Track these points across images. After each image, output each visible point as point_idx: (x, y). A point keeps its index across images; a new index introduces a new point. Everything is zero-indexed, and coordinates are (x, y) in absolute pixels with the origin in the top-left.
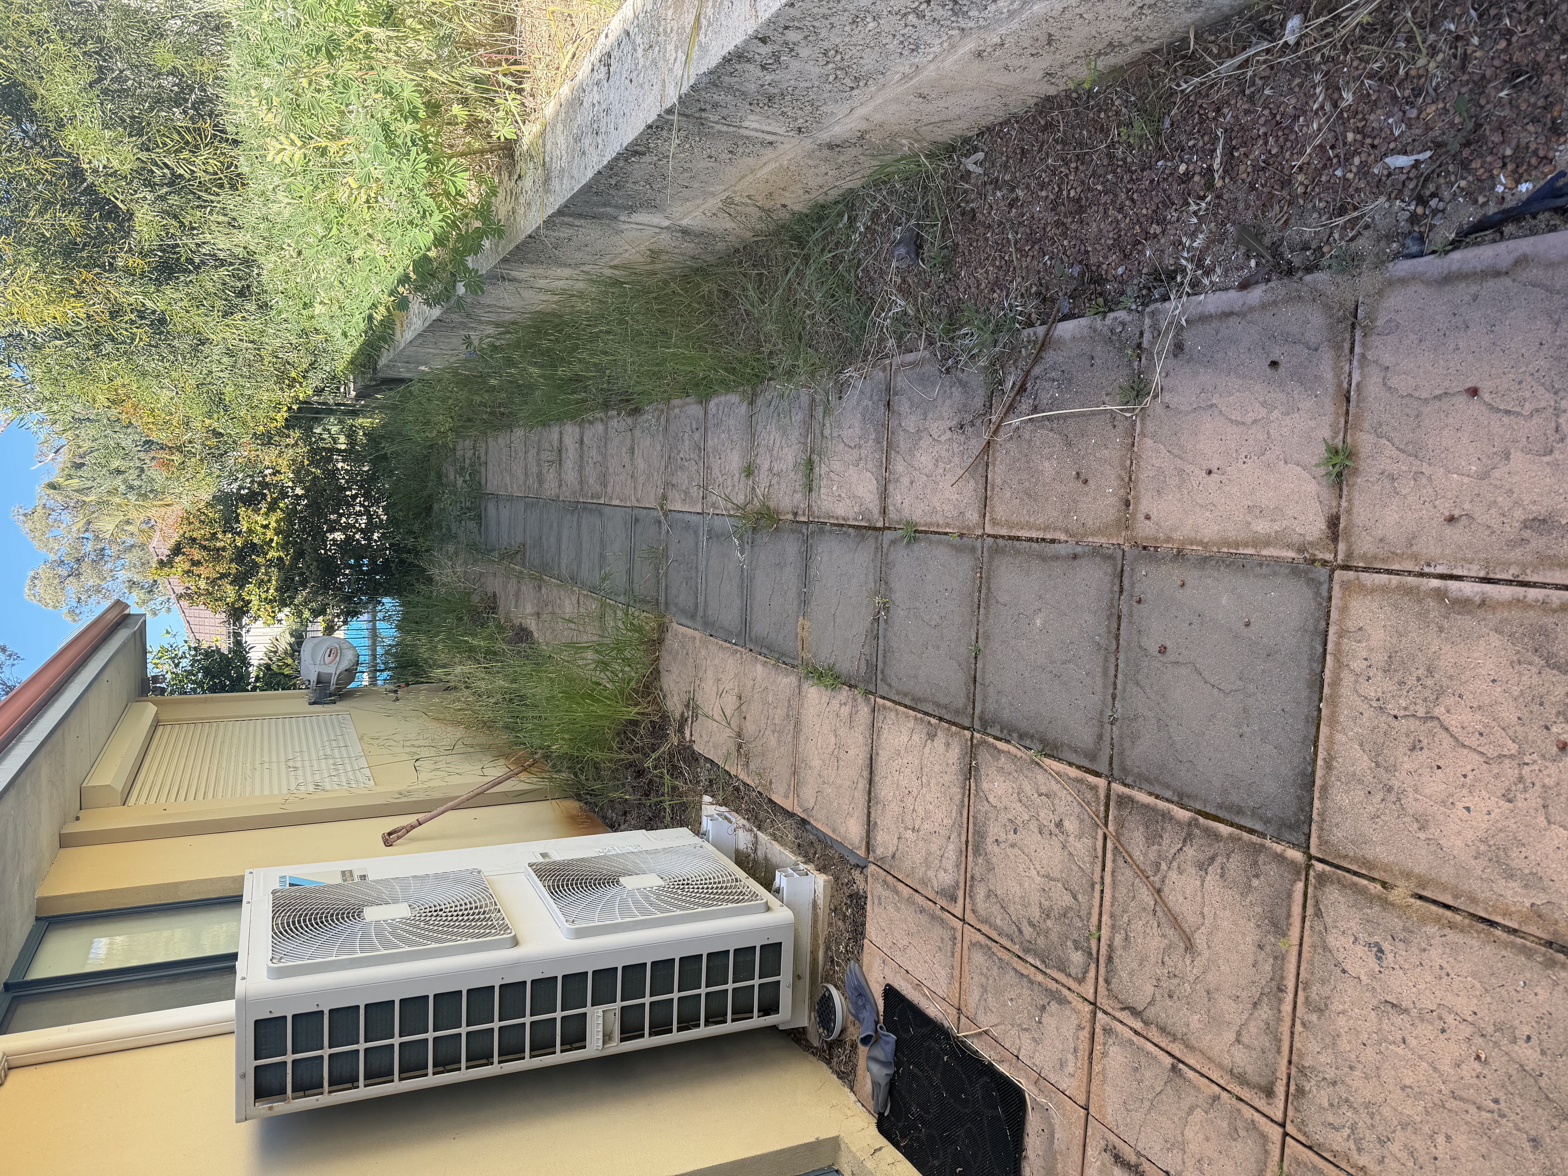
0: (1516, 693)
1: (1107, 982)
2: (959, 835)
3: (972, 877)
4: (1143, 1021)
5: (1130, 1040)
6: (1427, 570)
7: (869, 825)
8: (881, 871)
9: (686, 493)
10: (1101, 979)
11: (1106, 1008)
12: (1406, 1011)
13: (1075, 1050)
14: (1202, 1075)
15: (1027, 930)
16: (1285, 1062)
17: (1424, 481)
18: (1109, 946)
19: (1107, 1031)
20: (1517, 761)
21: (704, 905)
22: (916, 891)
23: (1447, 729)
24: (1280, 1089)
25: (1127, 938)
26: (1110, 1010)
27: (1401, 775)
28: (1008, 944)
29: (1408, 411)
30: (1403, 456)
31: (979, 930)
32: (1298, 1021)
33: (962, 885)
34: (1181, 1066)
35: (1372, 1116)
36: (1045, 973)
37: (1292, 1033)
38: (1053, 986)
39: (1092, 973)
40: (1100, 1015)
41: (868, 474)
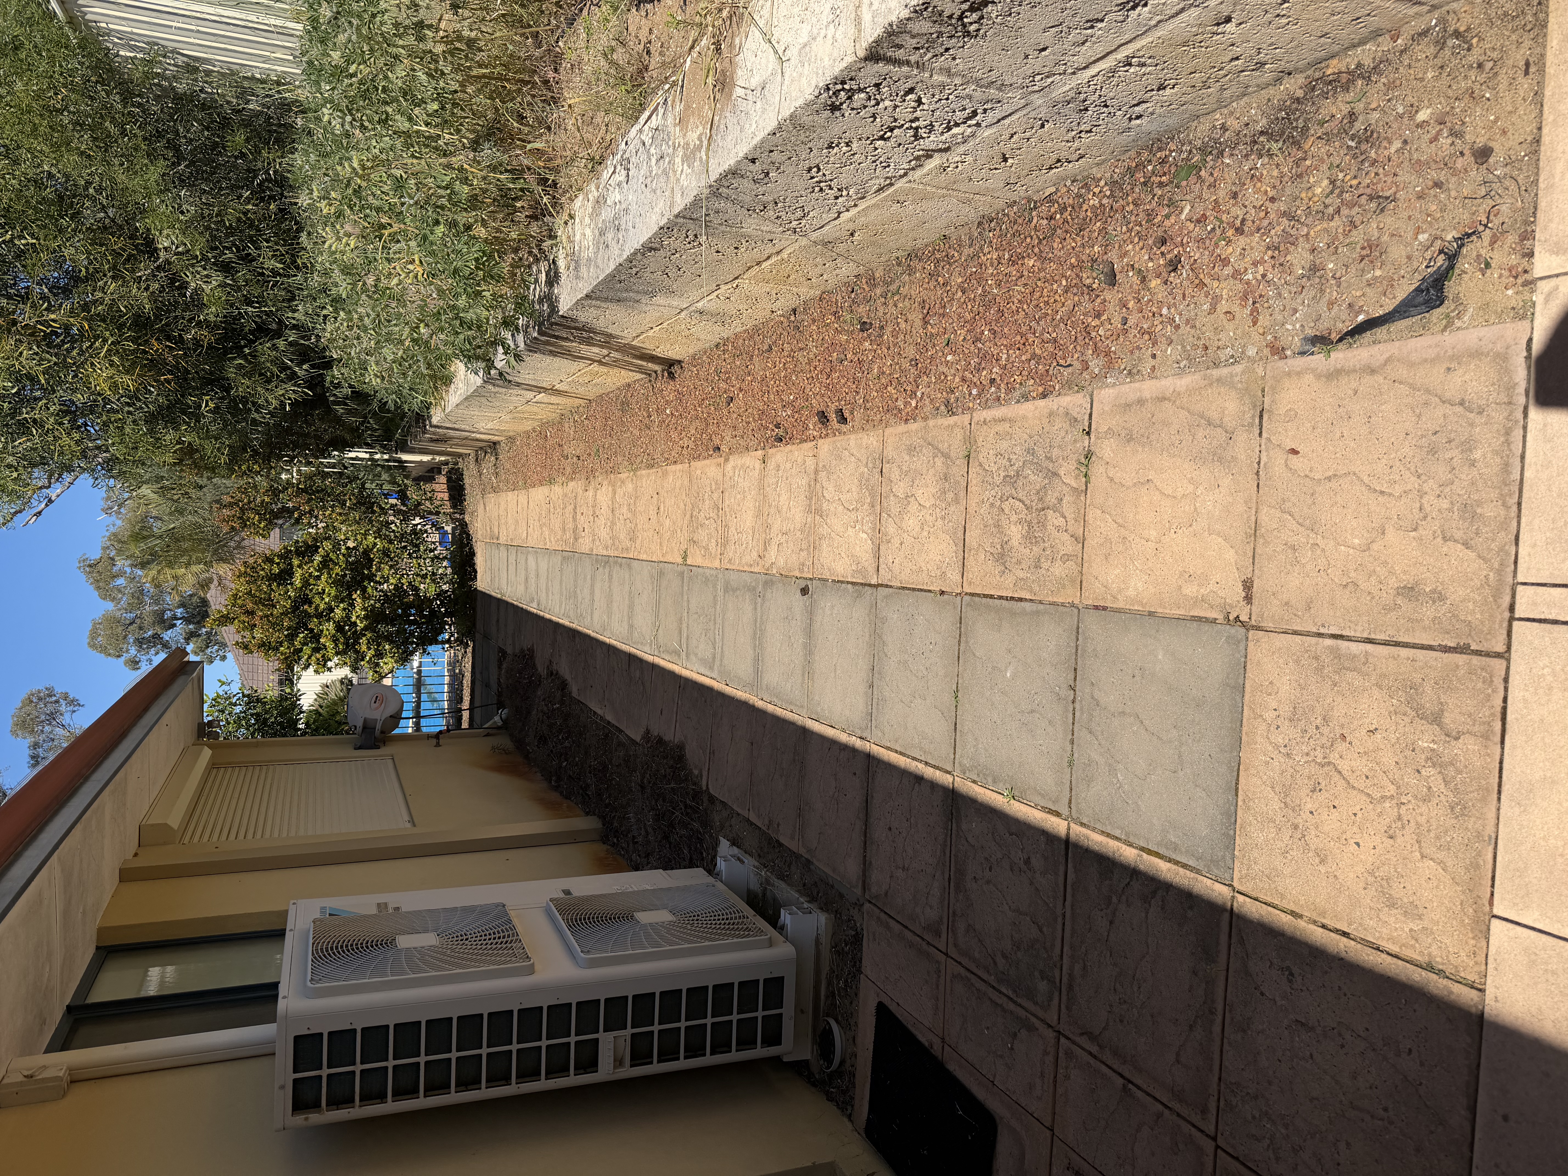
0: (1393, 741)
1: (1067, 1008)
2: (943, 873)
3: (954, 913)
4: (1099, 1045)
5: (1088, 1063)
6: (1322, 631)
7: (864, 864)
8: (875, 909)
9: (706, 549)
10: (1063, 1006)
11: (1067, 1033)
12: (1312, 1029)
13: (1042, 1075)
14: (1149, 1094)
15: (1001, 961)
16: (1216, 1079)
17: (1319, 552)
18: (1070, 975)
19: (1069, 1054)
20: (1395, 801)
21: (710, 940)
22: (906, 927)
23: (1340, 772)
24: (1212, 1105)
25: (1084, 968)
26: (1071, 1036)
27: (1306, 815)
28: (985, 976)
29: (1304, 489)
30: (1301, 529)
31: (960, 963)
32: (1225, 1040)
33: (945, 920)
34: (1130, 1086)
35: (1286, 1126)
36: (1015, 1002)
37: (1221, 1051)
38: (1022, 1013)
39: (1056, 1001)
40: (1063, 1040)
41: (865, 536)
